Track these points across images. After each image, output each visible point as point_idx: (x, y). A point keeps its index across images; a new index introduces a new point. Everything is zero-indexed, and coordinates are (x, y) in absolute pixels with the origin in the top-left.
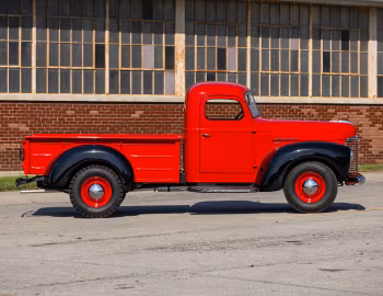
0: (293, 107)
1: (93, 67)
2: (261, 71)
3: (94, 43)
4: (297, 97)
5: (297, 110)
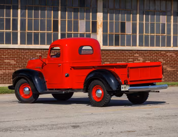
0: (162, 52)
1: (52, 32)
2: (144, 34)
3: (52, 19)
4: (164, 47)
5: (164, 54)
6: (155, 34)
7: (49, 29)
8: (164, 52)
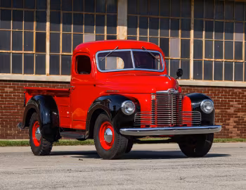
1: (34, 52)
2: (204, 59)
3: (35, 31)
4: (240, 82)
5: (240, 93)
6: (224, 60)
7: (29, 47)
8: (240, 90)
